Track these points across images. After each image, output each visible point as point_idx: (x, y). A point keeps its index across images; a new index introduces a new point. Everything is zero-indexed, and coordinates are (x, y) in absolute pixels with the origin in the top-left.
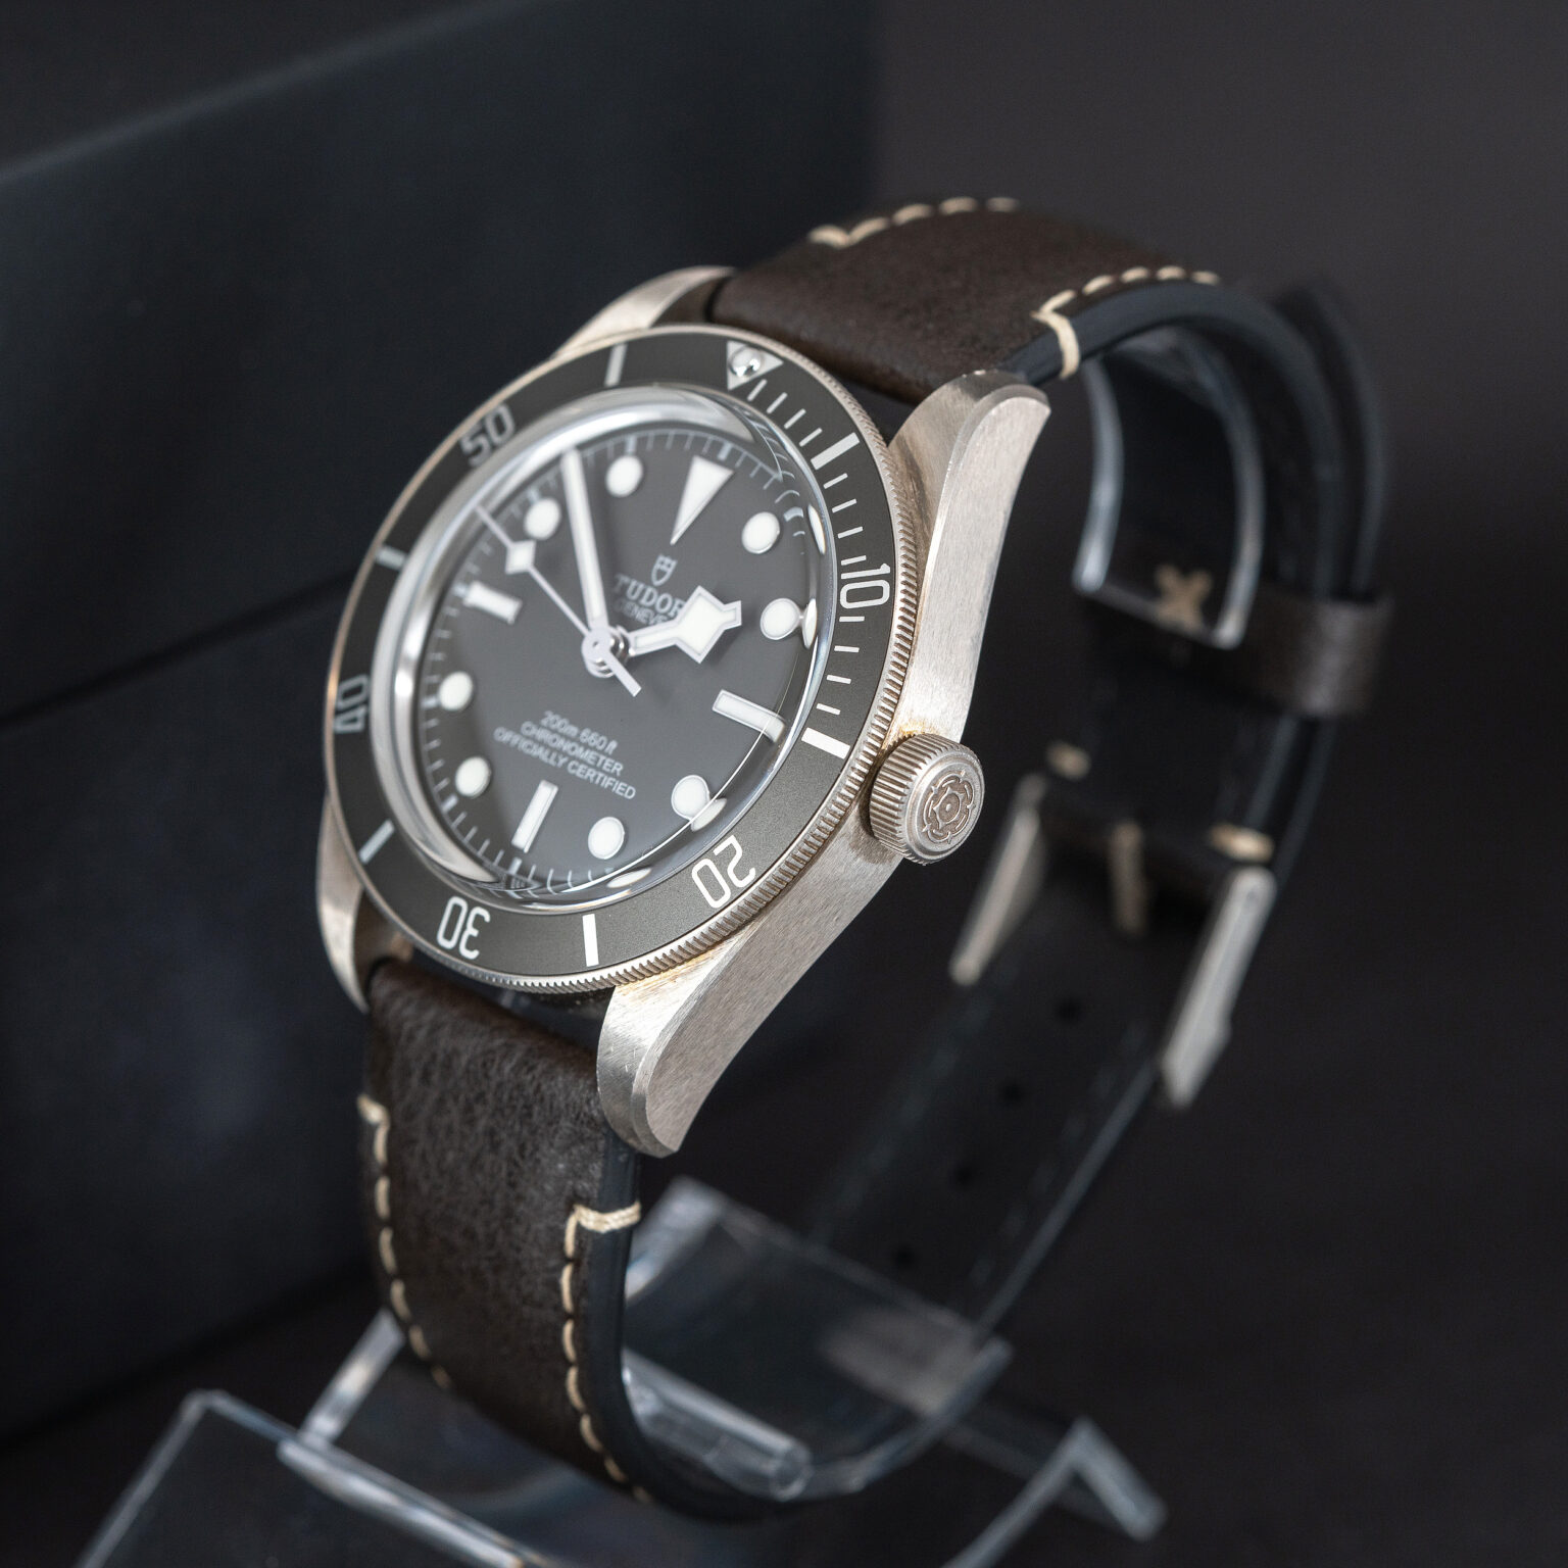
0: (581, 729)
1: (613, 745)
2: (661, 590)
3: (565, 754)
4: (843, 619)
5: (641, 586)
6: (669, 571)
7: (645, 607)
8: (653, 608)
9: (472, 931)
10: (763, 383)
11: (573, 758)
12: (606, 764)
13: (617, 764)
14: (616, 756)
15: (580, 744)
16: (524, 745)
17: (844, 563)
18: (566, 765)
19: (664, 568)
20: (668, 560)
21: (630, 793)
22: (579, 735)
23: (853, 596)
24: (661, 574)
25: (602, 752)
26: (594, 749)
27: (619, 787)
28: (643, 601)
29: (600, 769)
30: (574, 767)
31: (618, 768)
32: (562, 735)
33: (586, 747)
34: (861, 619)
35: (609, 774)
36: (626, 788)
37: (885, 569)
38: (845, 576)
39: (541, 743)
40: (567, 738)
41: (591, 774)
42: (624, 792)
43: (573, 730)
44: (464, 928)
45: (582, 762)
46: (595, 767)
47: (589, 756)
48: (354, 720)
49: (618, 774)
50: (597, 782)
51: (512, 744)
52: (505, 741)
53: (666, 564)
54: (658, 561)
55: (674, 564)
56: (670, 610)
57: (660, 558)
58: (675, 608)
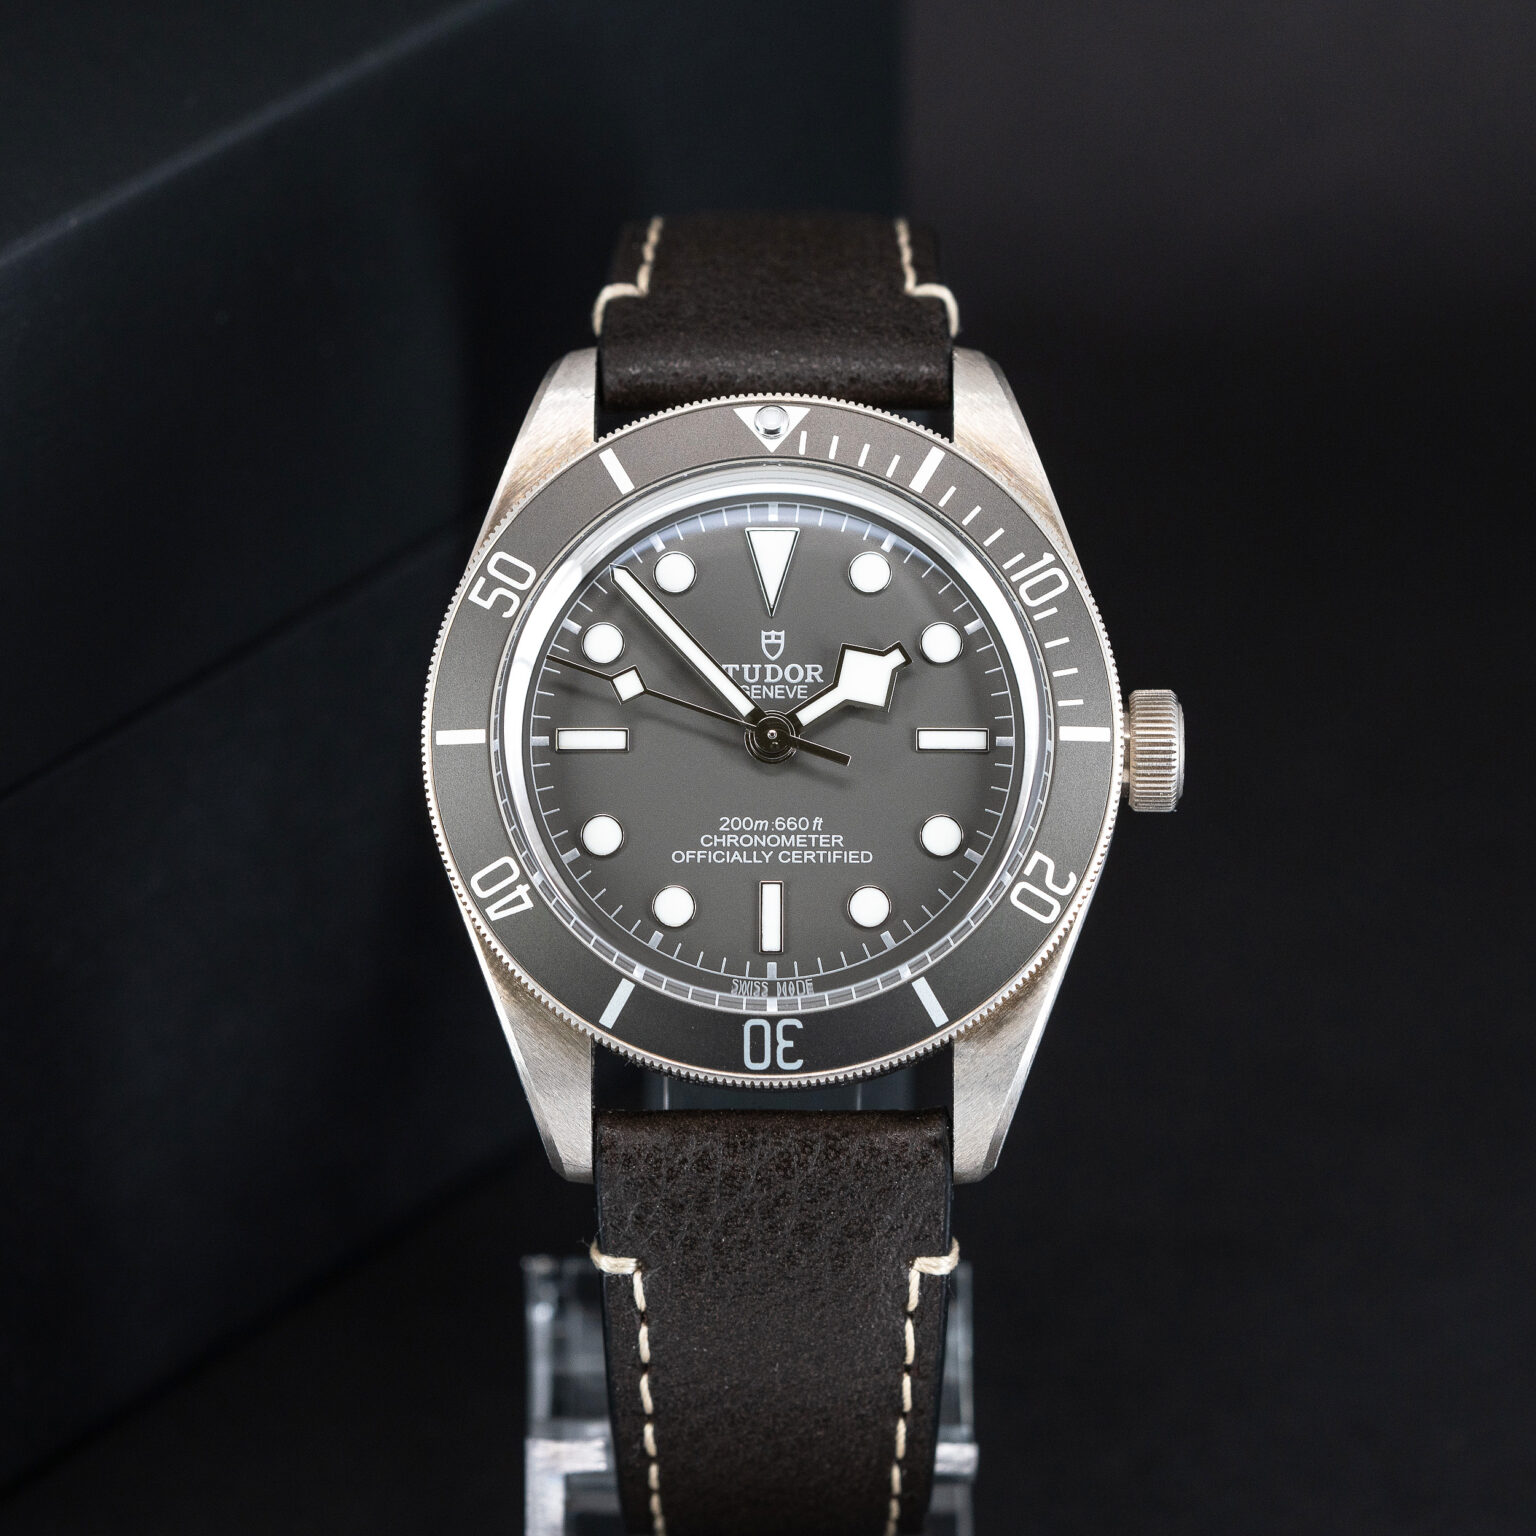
0: (771, 820)
1: (818, 821)
2: (783, 662)
3: (767, 849)
4: (1037, 617)
5: (757, 667)
6: (782, 642)
8: (783, 681)
9: (784, 1044)
10: (804, 435)
11: (780, 849)
12: (822, 841)
13: (834, 836)
14: (827, 829)
15: (780, 834)
16: (712, 857)
17: (1007, 566)
18: (774, 858)
19: (773, 641)
20: (773, 633)
21: (867, 857)
22: (771, 826)
23: (1034, 593)
24: (773, 649)
25: (810, 831)
26: (798, 832)
27: (851, 857)
29: (817, 847)
30: (785, 857)
31: (838, 839)
32: (752, 833)
33: (788, 834)
34: (1054, 610)
35: (831, 849)
36: (859, 855)
37: (1048, 558)
38: (1014, 578)
39: (732, 848)
40: (760, 834)
41: (810, 856)
42: (859, 859)
43: (763, 824)
44: (774, 1044)
45: (791, 849)
46: (810, 848)
47: (799, 840)
48: (519, 901)
49: (842, 845)
50: (821, 861)
51: (699, 861)
52: (688, 861)
53: (773, 637)
54: (763, 637)
55: (782, 634)
56: (805, 677)
57: (764, 634)
58: (810, 673)
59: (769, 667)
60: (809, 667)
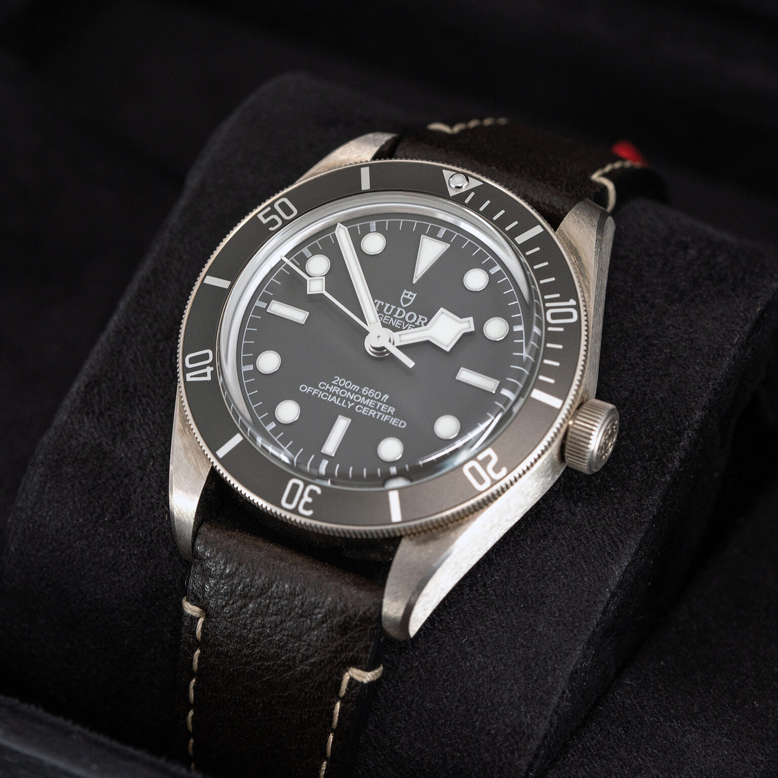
0: (362, 387)
1: (386, 397)
2: (407, 310)
3: (352, 401)
4: (550, 329)
6: (413, 299)
7: (398, 319)
8: (404, 319)
9: (307, 499)
10: (473, 194)
11: (359, 403)
12: (383, 407)
13: (390, 408)
14: (388, 403)
15: (362, 396)
16: (321, 395)
17: (546, 297)
18: (353, 407)
19: (408, 297)
20: (410, 293)
21: (402, 424)
22: (360, 390)
23: (554, 316)
24: (406, 301)
25: (379, 400)
26: (373, 398)
27: (394, 421)
28: (396, 316)
29: (379, 410)
30: (359, 409)
31: (392, 410)
32: (348, 390)
33: (367, 397)
34: (561, 329)
35: (386, 414)
36: (399, 422)
37: (572, 302)
38: (547, 305)
39: (334, 394)
40: (352, 392)
41: (372, 413)
42: (398, 424)
43: (356, 388)
44: (301, 497)
45: (364, 406)
46: (375, 409)
47: (370, 403)
48: (205, 375)
49: (392, 413)
50: (378, 418)
51: (313, 394)
52: (307, 392)
53: (409, 295)
54: (404, 293)
55: (415, 295)
56: (416, 321)
57: (405, 291)
58: (420, 320)
59: (399, 309)
60: (421, 317)
